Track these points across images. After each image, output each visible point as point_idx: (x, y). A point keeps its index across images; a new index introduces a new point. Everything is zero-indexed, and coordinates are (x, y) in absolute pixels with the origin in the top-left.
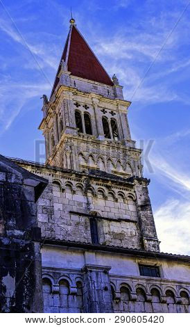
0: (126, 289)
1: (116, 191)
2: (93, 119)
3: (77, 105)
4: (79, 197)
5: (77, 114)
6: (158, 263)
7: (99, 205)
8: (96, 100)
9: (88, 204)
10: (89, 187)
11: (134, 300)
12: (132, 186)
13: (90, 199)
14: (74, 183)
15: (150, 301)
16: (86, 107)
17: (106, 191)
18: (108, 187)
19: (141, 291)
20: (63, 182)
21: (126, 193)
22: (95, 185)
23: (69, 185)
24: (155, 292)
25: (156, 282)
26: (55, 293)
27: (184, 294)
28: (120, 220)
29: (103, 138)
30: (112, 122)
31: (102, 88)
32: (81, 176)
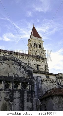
2: (37, 45)
3: (34, 42)
6: (49, 75)
9: (37, 63)
11: (45, 82)
14: (35, 60)
16: (36, 42)
18: (40, 60)
19: (46, 80)
20: (33, 59)
22: (38, 60)
25: (48, 79)
27: (53, 81)
28: (42, 66)
29: (39, 48)
30: (41, 45)
31: (39, 39)
32: (36, 58)
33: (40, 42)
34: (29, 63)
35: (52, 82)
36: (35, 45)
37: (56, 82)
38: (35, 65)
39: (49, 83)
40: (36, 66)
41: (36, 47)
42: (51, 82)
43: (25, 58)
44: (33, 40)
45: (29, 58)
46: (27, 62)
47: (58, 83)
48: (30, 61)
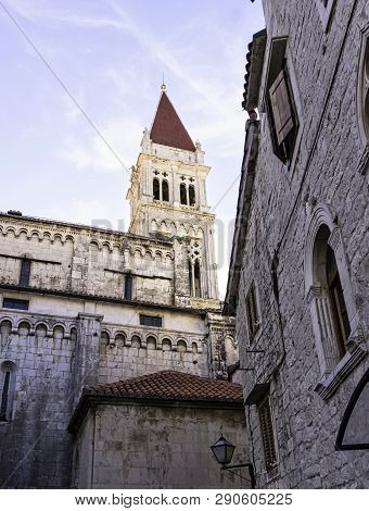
0: (121, 336)
1: (154, 250)
2: (170, 186)
3: (156, 173)
4: (116, 256)
5: (156, 182)
6: (161, 314)
8: (175, 167)
9: (124, 262)
10: (126, 247)
11: (129, 346)
12: (171, 246)
13: (127, 258)
14: (112, 243)
15: (145, 348)
16: (165, 174)
17: (144, 251)
18: (146, 246)
19: (137, 338)
20: (101, 242)
21: (164, 252)
22: (133, 245)
23: (107, 244)
24: (151, 339)
25: (153, 330)
26: (49, 337)
27: (182, 343)
28: (154, 278)
29: (177, 204)
31: (184, 154)
32: (119, 236)
33: (189, 173)
34: (77, 260)
35: (175, 350)
36: (160, 190)
37: (200, 349)
38: (110, 275)
39: (151, 352)
40: (116, 276)
41: (166, 198)
42: (166, 347)
43: (53, 233)
44: (150, 161)
45: (76, 237)
46: (65, 259)
47: (209, 354)
48: (82, 248)
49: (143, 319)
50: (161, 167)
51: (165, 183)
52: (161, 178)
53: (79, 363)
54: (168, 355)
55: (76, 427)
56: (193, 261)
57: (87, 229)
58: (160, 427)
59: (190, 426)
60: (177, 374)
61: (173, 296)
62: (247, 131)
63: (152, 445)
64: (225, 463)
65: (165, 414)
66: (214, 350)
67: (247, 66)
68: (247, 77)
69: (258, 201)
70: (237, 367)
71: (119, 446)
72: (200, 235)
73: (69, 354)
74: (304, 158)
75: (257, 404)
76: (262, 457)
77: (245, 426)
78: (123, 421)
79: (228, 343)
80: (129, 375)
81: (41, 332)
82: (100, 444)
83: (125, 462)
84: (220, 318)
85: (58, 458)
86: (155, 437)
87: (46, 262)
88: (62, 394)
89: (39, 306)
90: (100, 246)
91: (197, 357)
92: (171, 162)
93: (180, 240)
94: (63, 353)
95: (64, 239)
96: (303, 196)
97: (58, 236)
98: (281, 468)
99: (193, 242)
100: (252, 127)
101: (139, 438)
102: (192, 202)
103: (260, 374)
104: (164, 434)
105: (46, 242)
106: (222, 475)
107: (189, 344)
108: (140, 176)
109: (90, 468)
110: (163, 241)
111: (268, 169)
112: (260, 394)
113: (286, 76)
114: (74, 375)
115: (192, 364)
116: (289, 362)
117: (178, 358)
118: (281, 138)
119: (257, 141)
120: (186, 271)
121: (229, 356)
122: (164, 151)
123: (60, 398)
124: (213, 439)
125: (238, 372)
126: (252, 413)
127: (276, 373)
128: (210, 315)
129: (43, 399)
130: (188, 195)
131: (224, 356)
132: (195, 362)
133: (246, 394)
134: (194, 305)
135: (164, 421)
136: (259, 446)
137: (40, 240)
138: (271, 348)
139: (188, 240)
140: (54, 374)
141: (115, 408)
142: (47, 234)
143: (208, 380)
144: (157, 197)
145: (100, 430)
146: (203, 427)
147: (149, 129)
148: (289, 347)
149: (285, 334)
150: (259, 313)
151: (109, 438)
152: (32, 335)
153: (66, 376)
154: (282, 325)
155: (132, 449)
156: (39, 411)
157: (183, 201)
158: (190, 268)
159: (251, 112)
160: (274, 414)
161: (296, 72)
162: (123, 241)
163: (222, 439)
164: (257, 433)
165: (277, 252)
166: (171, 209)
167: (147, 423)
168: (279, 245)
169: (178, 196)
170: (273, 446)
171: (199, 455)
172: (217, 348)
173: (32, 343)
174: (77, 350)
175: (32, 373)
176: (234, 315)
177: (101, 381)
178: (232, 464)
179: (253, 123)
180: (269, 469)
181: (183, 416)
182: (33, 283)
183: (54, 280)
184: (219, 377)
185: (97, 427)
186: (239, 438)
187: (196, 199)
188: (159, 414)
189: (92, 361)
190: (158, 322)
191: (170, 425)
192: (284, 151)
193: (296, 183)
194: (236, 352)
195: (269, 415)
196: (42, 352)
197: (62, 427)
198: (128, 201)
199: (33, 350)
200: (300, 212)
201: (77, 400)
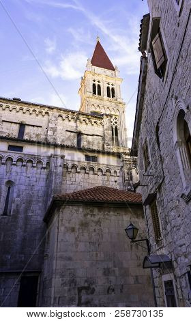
1: (93, 121)
2: (102, 88)
3: (94, 81)
4: (72, 123)
5: (94, 85)
6: (96, 155)
7: (83, 128)
8: (104, 78)
9: (77, 127)
10: (78, 118)
11: (79, 173)
12: (102, 119)
13: (78, 125)
14: (70, 117)
15: (88, 173)
16: (99, 82)
17: (87, 121)
18: (89, 119)
19: (83, 168)
20: (64, 116)
21: (99, 122)
22: (81, 118)
24: (92, 169)
25: (92, 164)
26: (34, 167)
27: (108, 171)
28: (93, 135)
29: (106, 97)
30: (113, 89)
31: (109, 72)
32: (74, 113)
33: (111, 81)
34: (51, 125)
35: (104, 175)
36: (96, 90)
37: (118, 174)
38: (69, 133)
39: (91, 176)
40: (73, 134)
41: (99, 94)
42: (100, 173)
43: (38, 110)
44: (91, 75)
45: (50, 113)
46: (44, 124)
47: (123, 177)
48: (53, 119)
49: (88, 158)
50: (97, 78)
51: (99, 86)
52: (97, 83)
53: (51, 182)
54: (101, 177)
55: (48, 219)
56: (114, 127)
57: (57, 109)
58: (96, 219)
59: (113, 218)
60: (106, 188)
61: (103, 146)
62: (141, 62)
63: (92, 229)
64: (133, 239)
65: (99, 211)
66: (126, 175)
67: (141, 31)
68: (140, 35)
69: (148, 97)
70: (138, 184)
71: (73, 230)
72: (117, 113)
73: (45, 177)
74: (170, 76)
75: (150, 205)
76: (153, 235)
77: (143, 217)
78: (75, 215)
79: (134, 171)
80: (79, 189)
81: (29, 164)
82: (62, 229)
83: (76, 239)
84: (129, 157)
85: (37, 237)
86: (93, 224)
87: (33, 126)
88: (40, 200)
89: (29, 150)
90: (64, 118)
91: (116, 178)
92: (102, 75)
93: (107, 115)
94: (42, 176)
95: (44, 114)
96: (171, 94)
97: (41, 112)
98: (164, 241)
99: (114, 117)
100: (144, 60)
101: (84, 225)
102: (113, 96)
103: (151, 188)
104: (98, 222)
105: (34, 115)
106: (131, 246)
107: (112, 171)
108: (86, 82)
109: (56, 243)
110: (98, 116)
111: (153, 80)
112: (151, 199)
113: (160, 36)
114: (48, 188)
115: (114, 182)
116: (166, 181)
117: (106, 179)
118: (158, 66)
119: (146, 67)
120: (110, 132)
121: (134, 178)
122: (99, 70)
123: (39, 202)
124: (126, 225)
125: (139, 187)
126: (147, 210)
127: (159, 188)
128: (123, 156)
129: (29, 202)
130: (111, 93)
131: (131, 178)
132: (116, 182)
133: (144, 199)
134: (115, 150)
135: (98, 215)
136: (151, 228)
137: (31, 114)
138: (156, 174)
139: (111, 116)
140: (36, 188)
141: (71, 207)
142: (34, 111)
143: (123, 192)
144: (94, 93)
145: (62, 220)
146: (120, 218)
147: (91, 59)
148: (166, 173)
149: (164, 166)
150: (150, 155)
151: (67, 225)
152: (24, 166)
153: (43, 189)
154: (162, 161)
155: (81, 231)
156: (27, 210)
157: (109, 96)
158: (112, 131)
159: (143, 53)
160: (159, 210)
161: (165, 34)
162: (76, 115)
163: (131, 225)
164: (150, 221)
165: (158, 123)
166: (102, 99)
167: (89, 216)
168: (159, 119)
169: (106, 93)
170: (159, 228)
171: (118, 234)
172: (128, 173)
173: (24, 170)
174: (50, 174)
175: (23, 187)
176: (136, 156)
177: (63, 192)
178: (137, 239)
179: (144, 58)
180: (157, 242)
181: (109, 212)
182: (26, 137)
183: (37, 135)
184: (129, 190)
185: (60, 218)
186: (141, 224)
187: (116, 95)
188: (96, 211)
189: (58, 181)
190: (95, 159)
191: (102, 217)
192: (160, 72)
193: (167, 88)
194: (138, 176)
195: (157, 211)
196: (29, 175)
197: (40, 219)
198: (79, 95)
199: (24, 174)
200: (169, 103)
201: (49, 203)
